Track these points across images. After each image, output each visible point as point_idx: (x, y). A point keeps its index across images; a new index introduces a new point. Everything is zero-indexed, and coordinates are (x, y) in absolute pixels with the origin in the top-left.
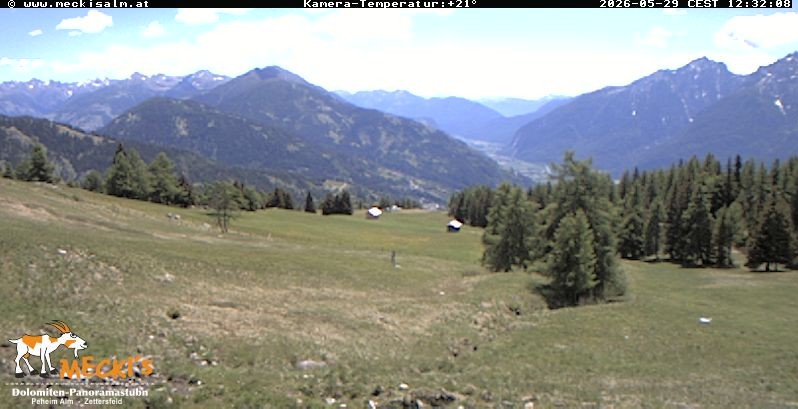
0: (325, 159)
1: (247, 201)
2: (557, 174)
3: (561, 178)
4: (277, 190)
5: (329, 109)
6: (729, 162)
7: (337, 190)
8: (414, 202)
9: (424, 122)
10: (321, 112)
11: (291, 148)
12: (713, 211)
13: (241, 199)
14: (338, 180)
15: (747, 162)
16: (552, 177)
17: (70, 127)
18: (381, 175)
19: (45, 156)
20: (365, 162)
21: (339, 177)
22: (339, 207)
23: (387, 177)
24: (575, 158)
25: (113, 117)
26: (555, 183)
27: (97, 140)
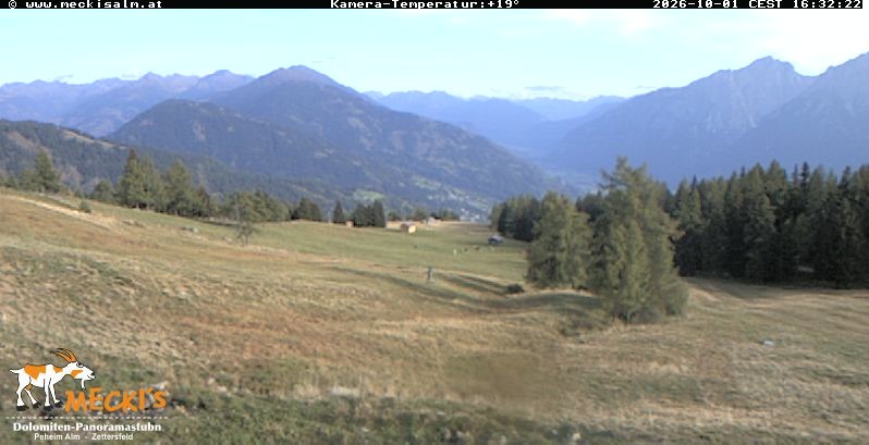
0: (356, 167)
1: (271, 213)
2: (609, 183)
3: (612, 186)
4: (303, 199)
5: (359, 112)
6: (796, 170)
7: (368, 200)
8: (452, 214)
9: (464, 128)
10: (351, 115)
11: (319, 155)
12: (777, 223)
13: (265, 210)
14: (369, 190)
15: (816, 171)
16: (604, 187)
17: (77, 132)
18: (417, 184)
19: (51, 163)
20: (398, 169)
21: (370, 186)
22: (370, 218)
23: (423, 186)
24: (627, 165)
25: (126, 121)
26: (606, 193)
27: (106, 145)
